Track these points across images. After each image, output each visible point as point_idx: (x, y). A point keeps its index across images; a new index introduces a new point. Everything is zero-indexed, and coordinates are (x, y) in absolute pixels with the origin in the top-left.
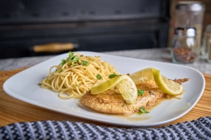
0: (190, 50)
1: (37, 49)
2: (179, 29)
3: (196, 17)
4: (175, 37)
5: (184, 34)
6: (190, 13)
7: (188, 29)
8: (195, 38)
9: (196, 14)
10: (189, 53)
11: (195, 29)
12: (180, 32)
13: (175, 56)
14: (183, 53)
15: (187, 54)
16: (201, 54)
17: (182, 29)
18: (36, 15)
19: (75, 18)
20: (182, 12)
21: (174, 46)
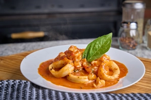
0: (132, 38)
1: (14, 36)
3: (138, 13)
4: (121, 29)
5: (128, 27)
6: (134, 10)
7: (131, 23)
8: (137, 30)
9: (139, 11)
10: (132, 42)
11: (136, 23)
12: (125, 25)
13: (121, 44)
14: (127, 42)
15: (130, 42)
16: (143, 42)
17: (127, 23)
18: (13, 8)
19: (46, 11)
21: (120, 36)
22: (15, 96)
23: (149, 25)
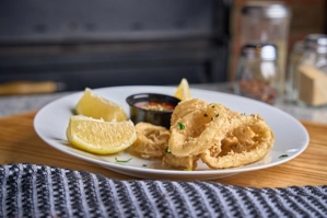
0: (267, 83)
2: (249, 46)
3: (276, 28)
5: (258, 55)
6: (266, 20)
7: (263, 45)
8: (275, 62)
9: (277, 23)
10: (266, 89)
11: (275, 47)
12: (251, 52)
15: (262, 91)
16: (285, 92)
17: (254, 47)
20: (253, 19)
21: (239, 78)
22: (20, 205)
23: (301, 55)
